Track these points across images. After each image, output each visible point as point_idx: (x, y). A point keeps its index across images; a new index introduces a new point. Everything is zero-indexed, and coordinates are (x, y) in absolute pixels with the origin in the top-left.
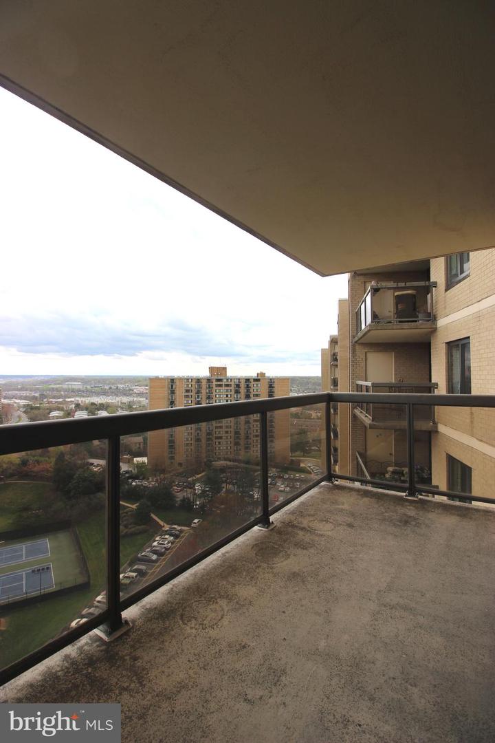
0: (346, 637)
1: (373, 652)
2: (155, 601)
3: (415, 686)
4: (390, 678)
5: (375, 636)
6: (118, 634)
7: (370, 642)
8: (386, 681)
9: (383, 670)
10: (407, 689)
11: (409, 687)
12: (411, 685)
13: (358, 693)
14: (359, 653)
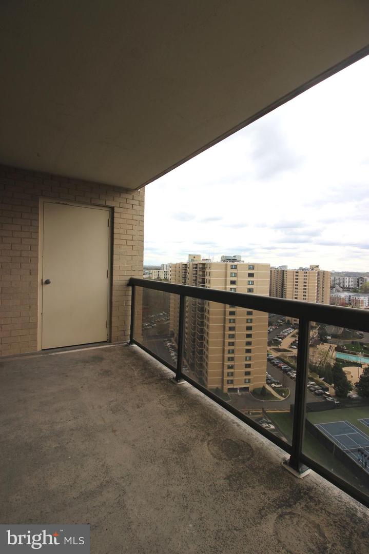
0: (108, 442)
1: (87, 446)
2: (192, 391)
3: (55, 448)
4: (70, 442)
5: (94, 455)
6: (174, 381)
7: (93, 450)
8: (71, 439)
9: (75, 442)
10: (59, 444)
11: (58, 445)
12: (58, 447)
13: (79, 428)
14: (93, 441)
